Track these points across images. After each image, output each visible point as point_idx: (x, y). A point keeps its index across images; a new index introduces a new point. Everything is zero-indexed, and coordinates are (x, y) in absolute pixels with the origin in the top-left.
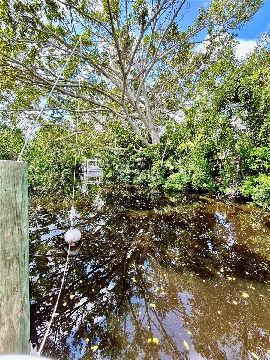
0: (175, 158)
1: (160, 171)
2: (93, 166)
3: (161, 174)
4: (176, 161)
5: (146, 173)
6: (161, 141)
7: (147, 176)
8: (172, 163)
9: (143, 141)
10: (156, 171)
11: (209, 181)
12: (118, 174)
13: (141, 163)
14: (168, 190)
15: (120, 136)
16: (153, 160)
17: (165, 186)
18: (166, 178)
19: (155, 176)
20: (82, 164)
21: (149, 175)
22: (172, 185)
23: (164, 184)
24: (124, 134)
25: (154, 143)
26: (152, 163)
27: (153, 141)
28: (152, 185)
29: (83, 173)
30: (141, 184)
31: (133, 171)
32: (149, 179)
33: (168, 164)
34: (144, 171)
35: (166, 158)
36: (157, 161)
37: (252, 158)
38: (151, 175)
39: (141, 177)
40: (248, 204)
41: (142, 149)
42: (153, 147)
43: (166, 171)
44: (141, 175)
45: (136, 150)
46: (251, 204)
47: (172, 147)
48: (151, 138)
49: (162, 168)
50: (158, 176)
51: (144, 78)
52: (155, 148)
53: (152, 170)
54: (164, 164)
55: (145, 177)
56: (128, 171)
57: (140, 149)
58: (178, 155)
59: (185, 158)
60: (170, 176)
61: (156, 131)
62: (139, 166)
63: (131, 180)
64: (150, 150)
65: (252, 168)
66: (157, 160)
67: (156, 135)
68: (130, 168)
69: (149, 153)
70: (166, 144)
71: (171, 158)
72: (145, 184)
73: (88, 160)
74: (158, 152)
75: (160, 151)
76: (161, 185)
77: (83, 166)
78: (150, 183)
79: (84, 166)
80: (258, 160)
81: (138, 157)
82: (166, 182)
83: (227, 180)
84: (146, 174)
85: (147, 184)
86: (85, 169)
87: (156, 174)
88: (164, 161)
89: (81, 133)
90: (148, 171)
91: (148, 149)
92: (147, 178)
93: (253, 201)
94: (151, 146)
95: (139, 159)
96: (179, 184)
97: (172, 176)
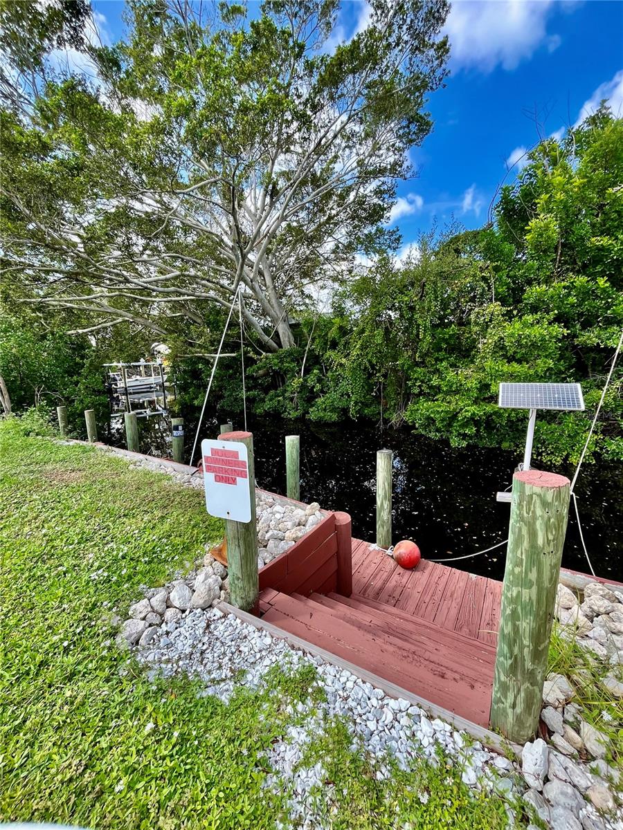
0: (321, 370)
1: (301, 392)
3: (302, 397)
4: (324, 376)
5: (276, 396)
6: (296, 340)
7: (279, 401)
8: (317, 380)
9: (268, 343)
11: (371, 404)
14: (317, 422)
17: (310, 417)
18: (311, 404)
19: (291, 401)
20: (111, 374)
21: (281, 398)
22: (321, 414)
23: (308, 413)
25: (286, 347)
26: (286, 380)
29: (116, 396)
30: (269, 415)
31: (252, 393)
32: (282, 406)
33: (311, 380)
34: (272, 392)
35: (308, 372)
38: (285, 399)
39: (268, 403)
41: (266, 355)
42: (285, 354)
43: (310, 393)
45: (255, 357)
50: (298, 400)
53: (286, 391)
54: (306, 381)
57: (263, 356)
60: (316, 400)
61: (285, 321)
62: (262, 385)
63: (248, 408)
67: (287, 331)
68: (247, 388)
71: (316, 371)
73: (125, 364)
75: (297, 360)
76: (304, 415)
77: (114, 379)
78: (285, 411)
79: (117, 378)
80: (418, 384)
81: (259, 369)
82: (310, 409)
83: (392, 403)
84: (276, 399)
85: (280, 414)
88: (304, 376)
90: (279, 392)
92: (279, 404)
93: (417, 429)
94: (281, 351)
95: (261, 372)
96: (331, 411)
97: (320, 400)
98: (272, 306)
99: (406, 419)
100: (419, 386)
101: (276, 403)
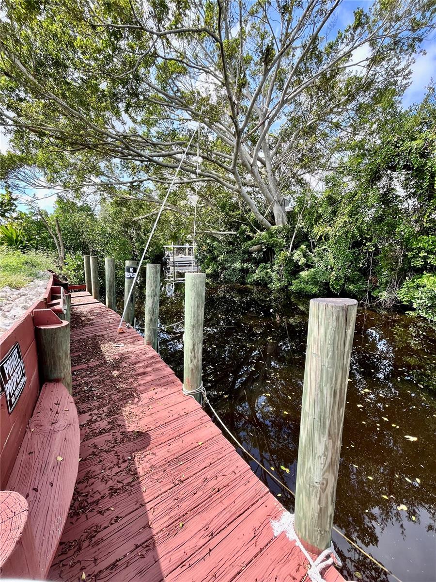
0: (308, 247)
1: (286, 265)
2: (183, 256)
3: (287, 270)
4: (311, 251)
5: (265, 268)
6: (289, 220)
7: (267, 273)
8: (303, 254)
9: (262, 221)
10: (280, 266)
11: (358, 280)
12: (224, 269)
13: (258, 253)
14: (297, 293)
15: (227, 214)
16: (276, 250)
17: (293, 288)
18: (295, 276)
19: (278, 273)
20: (167, 253)
21: (269, 271)
22: (303, 286)
23: (291, 285)
24: (233, 211)
25: (278, 224)
26: (274, 254)
27: (276, 221)
28: (274, 286)
29: (168, 267)
30: (257, 283)
31: (245, 265)
32: (269, 277)
33: (297, 255)
34: (262, 265)
35: (296, 247)
36: (282, 252)
37: (415, 251)
38: (273, 271)
39: (258, 274)
40: (408, 314)
41: (260, 232)
42: (277, 230)
43: (295, 266)
44: (257, 271)
45: (251, 234)
46: (412, 314)
47: (305, 230)
48: (273, 217)
49: (289, 261)
50: (283, 273)
51: (265, 129)
52: (280, 232)
53: (274, 264)
54: (292, 255)
55: (263, 273)
56: (238, 265)
57: (257, 234)
58: (313, 242)
59: (323, 247)
60: (301, 273)
61: (281, 205)
62: (255, 258)
63: (243, 277)
64: (271, 236)
65: (415, 265)
66: (282, 250)
67: (281, 212)
68: (242, 260)
69: (271, 240)
70: (296, 226)
71: (303, 247)
72: (263, 284)
73: (175, 246)
74: (283, 238)
75: (287, 236)
76: (287, 287)
77: (168, 256)
78: (271, 282)
79: (170, 255)
80: (422, 254)
81: (253, 245)
82: (294, 281)
83: (384, 281)
84: (265, 271)
85: (266, 284)
86: (172, 260)
87: (279, 270)
88: (292, 251)
89: (170, 208)
90: (268, 265)
91: (269, 233)
92: (266, 275)
93: (414, 310)
94: (273, 228)
95: (255, 247)
96: (313, 284)
97: (303, 274)
98: (270, 191)
99: (401, 297)
100: (425, 258)
101: (264, 274)
